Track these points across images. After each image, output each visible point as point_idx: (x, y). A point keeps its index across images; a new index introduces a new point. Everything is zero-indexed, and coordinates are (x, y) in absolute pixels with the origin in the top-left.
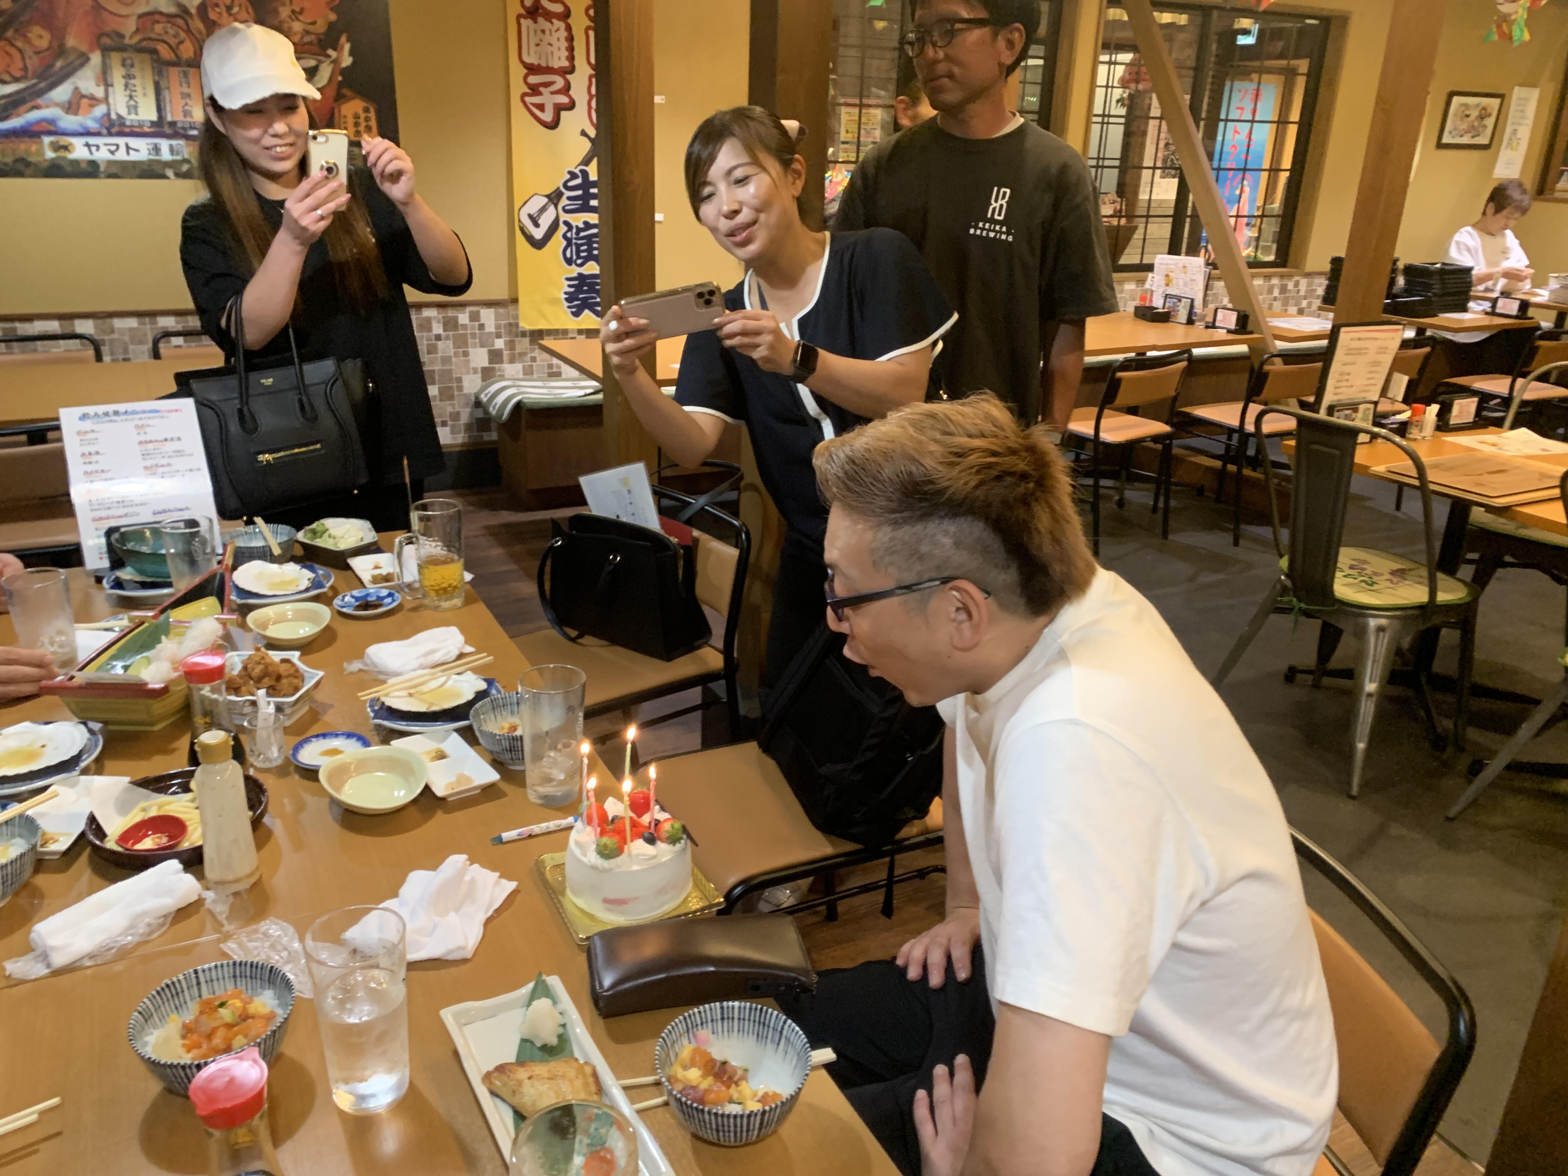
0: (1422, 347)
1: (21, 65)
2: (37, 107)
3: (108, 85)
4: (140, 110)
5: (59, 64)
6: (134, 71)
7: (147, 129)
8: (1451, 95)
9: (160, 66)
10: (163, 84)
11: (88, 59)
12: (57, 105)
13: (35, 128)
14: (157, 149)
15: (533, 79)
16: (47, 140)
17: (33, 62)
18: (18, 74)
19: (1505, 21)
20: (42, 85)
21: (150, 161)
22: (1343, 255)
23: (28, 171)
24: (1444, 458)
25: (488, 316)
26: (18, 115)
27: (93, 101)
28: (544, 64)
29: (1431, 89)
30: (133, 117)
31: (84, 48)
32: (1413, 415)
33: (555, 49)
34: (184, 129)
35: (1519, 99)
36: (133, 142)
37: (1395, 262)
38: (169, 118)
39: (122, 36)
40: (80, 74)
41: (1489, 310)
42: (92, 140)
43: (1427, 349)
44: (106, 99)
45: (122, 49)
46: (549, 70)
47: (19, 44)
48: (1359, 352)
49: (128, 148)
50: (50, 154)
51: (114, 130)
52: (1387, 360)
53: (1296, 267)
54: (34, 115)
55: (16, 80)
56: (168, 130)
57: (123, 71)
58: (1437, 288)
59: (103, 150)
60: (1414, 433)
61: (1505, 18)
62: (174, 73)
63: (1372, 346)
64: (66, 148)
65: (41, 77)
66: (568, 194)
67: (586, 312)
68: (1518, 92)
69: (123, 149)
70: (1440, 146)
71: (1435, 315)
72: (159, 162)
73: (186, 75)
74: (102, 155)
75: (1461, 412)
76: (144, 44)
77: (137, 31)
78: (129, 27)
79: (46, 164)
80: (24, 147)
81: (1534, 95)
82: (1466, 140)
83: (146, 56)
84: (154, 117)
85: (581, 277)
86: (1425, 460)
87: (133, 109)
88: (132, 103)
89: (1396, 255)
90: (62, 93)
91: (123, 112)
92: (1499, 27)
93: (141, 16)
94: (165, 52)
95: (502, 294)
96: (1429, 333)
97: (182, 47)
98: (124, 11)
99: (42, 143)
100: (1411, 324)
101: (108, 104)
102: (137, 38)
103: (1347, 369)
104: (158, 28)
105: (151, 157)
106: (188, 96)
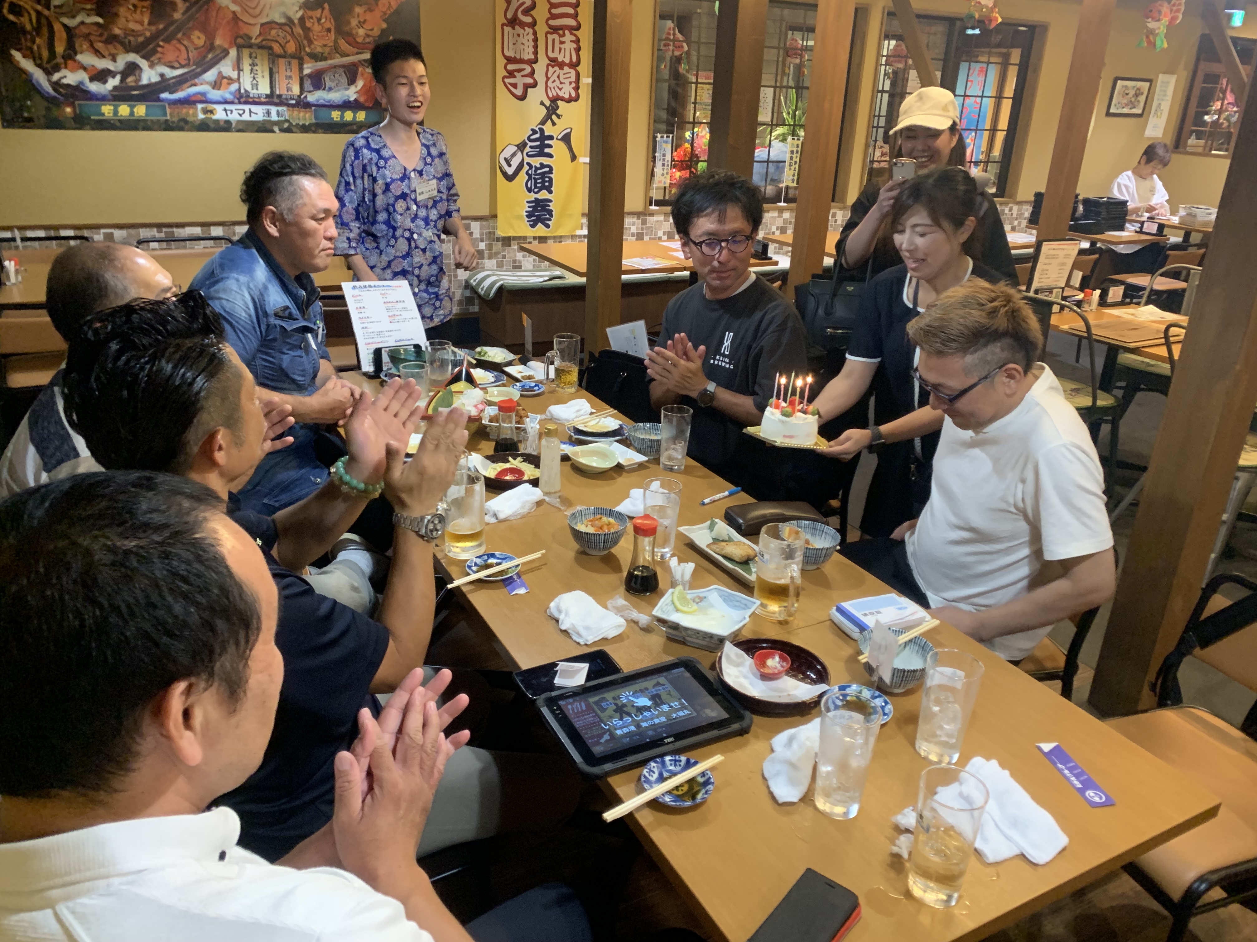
0: (1093, 254)
1: (186, 57)
2: (195, 85)
3: (240, 70)
4: (259, 87)
5: (210, 56)
6: (257, 61)
7: (263, 100)
8: (1116, 79)
9: (274, 58)
10: (274, 70)
11: (228, 53)
12: (208, 83)
13: (193, 99)
14: (269, 113)
15: (510, 67)
16: (200, 106)
17: (193, 54)
18: (183, 62)
19: (1152, 34)
20: (198, 70)
21: (264, 121)
22: (1043, 191)
23: (186, 127)
24: (1104, 321)
25: (475, 227)
26: (182, 90)
27: (230, 80)
28: (518, 57)
29: (1102, 75)
30: (255, 91)
31: (226, 46)
32: (1085, 296)
33: (526, 47)
34: (287, 99)
35: (1162, 82)
36: (254, 108)
37: (1077, 196)
38: (278, 93)
39: (250, 38)
40: (223, 62)
41: (1138, 230)
42: (228, 107)
43: (1097, 256)
44: (239, 79)
45: (250, 46)
46: (521, 61)
47: (185, 42)
48: (1054, 257)
49: (250, 112)
50: (201, 116)
51: (242, 100)
52: (1070, 263)
53: (1010, 197)
54: (193, 90)
55: (182, 66)
56: (276, 100)
57: (250, 61)
58: (1104, 214)
59: (235, 112)
60: (1086, 307)
61: (1151, 32)
62: (282, 62)
63: (1061, 253)
64: (211, 112)
65: (198, 65)
66: (530, 144)
67: (540, 224)
68: (1161, 77)
69: (247, 112)
70: (1108, 114)
71: (1102, 233)
72: (270, 121)
73: (290, 64)
74: (234, 117)
75: (1114, 294)
76: (264, 43)
77: (260, 34)
78: (255, 32)
79: (198, 123)
80: (186, 112)
81: (1172, 80)
82: (1126, 111)
83: (265, 52)
84: (268, 92)
85: (537, 201)
86: (1092, 322)
87: (255, 86)
88: (255, 82)
89: (1078, 191)
90: (211, 75)
91: (249, 88)
92: (1147, 37)
93: (262, 25)
94: (277, 48)
95: (485, 212)
96: (1098, 245)
97: (288, 45)
98: (252, 21)
99: (196, 109)
100: (1086, 239)
101: (240, 83)
102: (259, 40)
103: (1046, 267)
104: (273, 32)
105: (265, 118)
106: (291, 77)
